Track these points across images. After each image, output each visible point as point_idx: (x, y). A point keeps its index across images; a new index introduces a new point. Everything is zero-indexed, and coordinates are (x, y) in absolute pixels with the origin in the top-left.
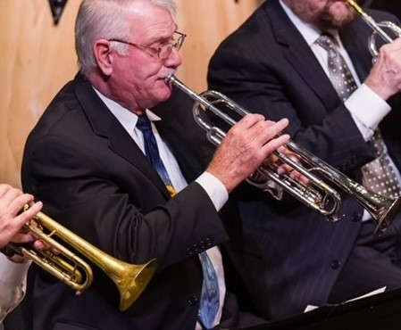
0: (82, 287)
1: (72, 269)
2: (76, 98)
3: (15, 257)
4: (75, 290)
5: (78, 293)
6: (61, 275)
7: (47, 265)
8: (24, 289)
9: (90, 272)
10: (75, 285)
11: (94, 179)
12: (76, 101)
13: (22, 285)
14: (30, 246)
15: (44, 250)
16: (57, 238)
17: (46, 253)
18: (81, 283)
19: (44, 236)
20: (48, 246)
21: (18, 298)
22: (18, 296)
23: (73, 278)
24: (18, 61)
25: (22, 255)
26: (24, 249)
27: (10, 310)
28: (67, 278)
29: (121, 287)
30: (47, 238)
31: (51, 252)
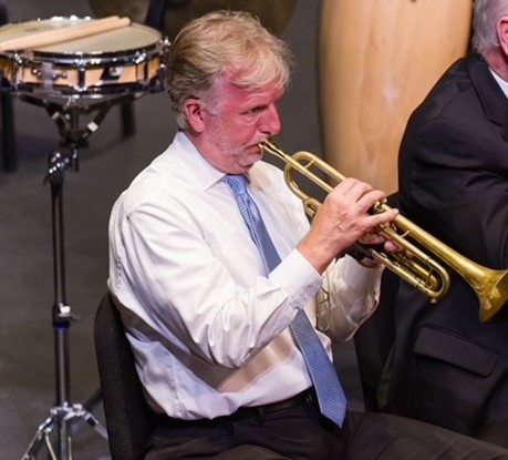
0: (437, 294)
1: (427, 274)
2: (469, 77)
3: (365, 260)
4: (430, 298)
5: (433, 301)
6: (415, 281)
7: (399, 269)
8: (377, 298)
9: (447, 277)
10: (430, 292)
11: (485, 173)
12: (469, 81)
13: (375, 293)
14: (380, 248)
15: (396, 253)
16: (410, 239)
17: (399, 256)
18: (436, 290)
19: (396, 236)
20: (401, 248)
21: (370, 308)
22: (371, 305)
23: (428, 284)
24: (372, 41)
25: (372, 258)
26: (374, 252)
27: (362, 322)
28: (422, 285)
29: (480, 294)
30: (400, 239)
31: (404, 254)
